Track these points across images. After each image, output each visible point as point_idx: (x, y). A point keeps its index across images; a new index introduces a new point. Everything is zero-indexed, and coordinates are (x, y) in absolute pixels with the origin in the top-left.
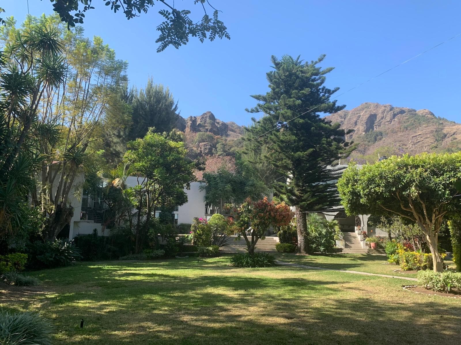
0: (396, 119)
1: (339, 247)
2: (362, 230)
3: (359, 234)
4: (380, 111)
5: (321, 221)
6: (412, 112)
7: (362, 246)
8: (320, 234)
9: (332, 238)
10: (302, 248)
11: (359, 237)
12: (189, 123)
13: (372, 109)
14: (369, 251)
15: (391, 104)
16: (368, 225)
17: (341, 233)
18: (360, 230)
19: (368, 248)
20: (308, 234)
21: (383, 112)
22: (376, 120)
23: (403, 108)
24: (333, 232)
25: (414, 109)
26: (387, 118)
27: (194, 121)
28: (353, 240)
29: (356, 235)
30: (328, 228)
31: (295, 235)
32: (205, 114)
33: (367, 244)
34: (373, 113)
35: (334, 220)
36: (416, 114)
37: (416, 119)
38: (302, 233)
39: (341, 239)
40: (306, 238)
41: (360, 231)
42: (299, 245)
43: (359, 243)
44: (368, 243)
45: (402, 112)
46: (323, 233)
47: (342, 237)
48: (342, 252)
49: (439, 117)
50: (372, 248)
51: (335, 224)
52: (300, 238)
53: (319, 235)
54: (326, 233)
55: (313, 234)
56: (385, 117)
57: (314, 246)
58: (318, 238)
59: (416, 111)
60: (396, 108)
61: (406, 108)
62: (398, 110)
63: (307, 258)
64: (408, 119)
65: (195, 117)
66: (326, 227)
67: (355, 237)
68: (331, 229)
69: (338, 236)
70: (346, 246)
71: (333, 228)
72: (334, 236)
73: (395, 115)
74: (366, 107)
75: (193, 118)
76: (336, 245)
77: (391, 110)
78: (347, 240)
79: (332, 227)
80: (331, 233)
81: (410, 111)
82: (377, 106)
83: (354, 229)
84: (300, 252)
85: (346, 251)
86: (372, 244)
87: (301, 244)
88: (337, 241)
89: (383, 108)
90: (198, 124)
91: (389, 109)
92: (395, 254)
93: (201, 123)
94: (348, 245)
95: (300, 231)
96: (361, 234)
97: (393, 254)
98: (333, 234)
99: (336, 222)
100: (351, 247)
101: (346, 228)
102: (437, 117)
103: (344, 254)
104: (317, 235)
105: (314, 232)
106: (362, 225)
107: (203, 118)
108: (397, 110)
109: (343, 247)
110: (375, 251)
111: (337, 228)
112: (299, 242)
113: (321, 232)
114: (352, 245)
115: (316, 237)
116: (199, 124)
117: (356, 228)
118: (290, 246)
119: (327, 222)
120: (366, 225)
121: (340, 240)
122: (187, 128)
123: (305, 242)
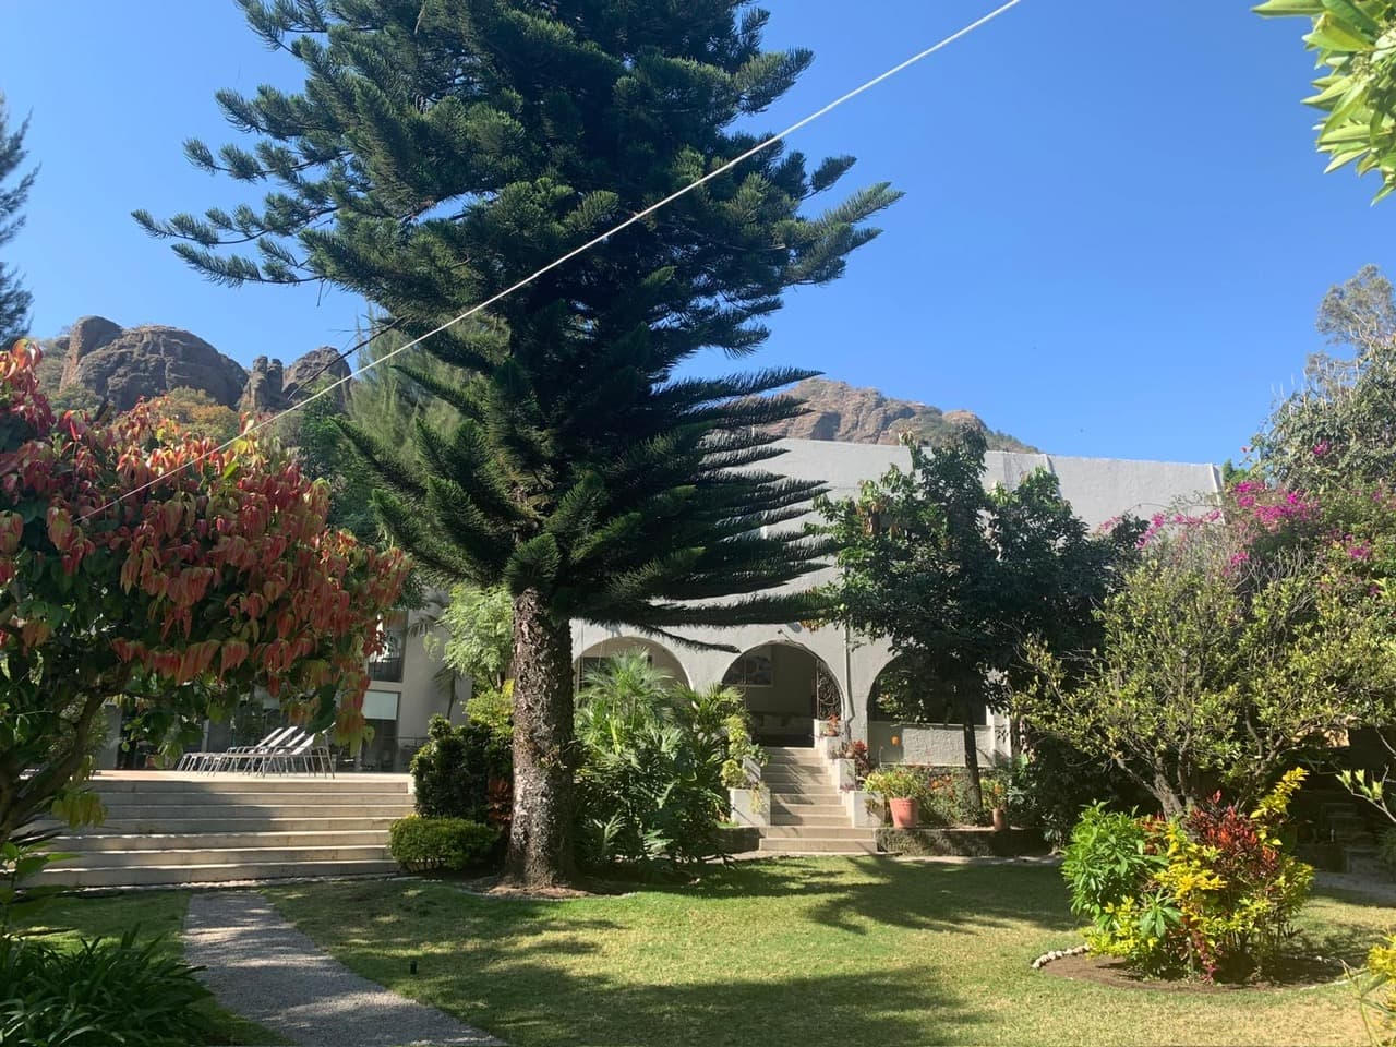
0: (890, 431)
1: (745, 825)
2: (844, 738)
3: (834, 756)
4: (851, 405)
5: (663, 692)
6: (932, 416)
7: (851, 813)
8: (650, 755)
9: (710, 777)
10: (535, 850)
11: (836, 772)
12: (254, 381)
13: (828, 399)
14: (885, 839)
15: (878, 389)
16: (875, 712)
17: (753, 749)
18: (836, 735)
19: (876, 822)
20: (576, 756)
21: (858, 409)
22: (837, 430)
23: (908, 402)
24: (716, 744)
25: (937, 406)
26: (867, 427)
27: (272, 374)
28: (806, 782)
29: (817, 759)
30: (696, 727)
31: (501, 765)
32: (318, 354)
33: (872, 807)
34: (830, 411)
35: (721, 688)
36: (941, 422)
37: (941, 432)
38: (537, 752)
39: (752, 778)
40: (559, 783)
41: (837, 742)
42: (517, 829)
43: (837, 800)
44: (880, 800)
45: (907, 412)
46: (664, 748)
47: (758, 770)
48: (755, 847)
49: (998, 431)
50: (897, 825)
51: (727, 709)
52: (527, 786)
53: (642, 762)
54: (681, 749)
55: (611, 759)
56: (863, 425)
57: (611, 828)
58: (638, 779)
59: (941, 414)
60: (893, 401)
61: (917, 402)
62: (896, 407)
63: (544, 927)
64: (921, 432)
65: (276, 361)
66: (683, 718)
67: (814, 771)
68: (708, 734)
69: (740, 763)
70: (778, 815)
71: (717, 727)
72: (719, 767)
73: (887, 421)
74: (814, 393)
75: (270, 361)
76: (727, 810)
77: (879, 404)
78: (779, 781)
79: (712, 721)
80: (705, 751)
81: (926, 412)
82: (842, 391)
83: (811, 730)
84: (520, 877)
85: (777, 844)
86: (900, 808)
87: (527, 819)
88: (733, 791)
89: (859, 399)
90: (286, 385)
91: (872, 402)
92: (1138, 902)
93: (300, 383)
94: (785, 811)
95: (531, 740)
96: (842, 756)
97: (1128, 901)
98: (715, 757)
99: (731, 695)
100: (799, 821)
101: (771, 726)
102: (995, 433)
103: (769, 861)
104: (634, 762)
105: (618, 748)
106: (845, 714)
107: (306, 366)
108: (894, 407)
109: (760, 822)
110: (908, 839)
111: (734, 727)
112: (517, 809)
113: (654, 745)
114: (803, 812)
115: (625, 776)
116: (292, 386)
117: (817, 724)
118: (464, 837)
119: (693, 697)
120: (863, 714)
121: (748, 785)
122: (245, 397)
123: (553, 810)
